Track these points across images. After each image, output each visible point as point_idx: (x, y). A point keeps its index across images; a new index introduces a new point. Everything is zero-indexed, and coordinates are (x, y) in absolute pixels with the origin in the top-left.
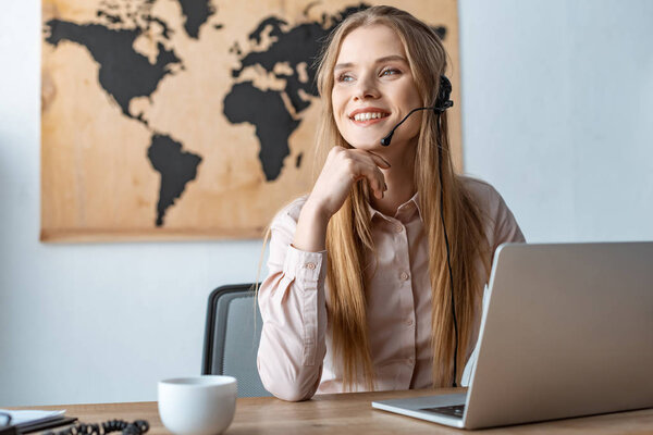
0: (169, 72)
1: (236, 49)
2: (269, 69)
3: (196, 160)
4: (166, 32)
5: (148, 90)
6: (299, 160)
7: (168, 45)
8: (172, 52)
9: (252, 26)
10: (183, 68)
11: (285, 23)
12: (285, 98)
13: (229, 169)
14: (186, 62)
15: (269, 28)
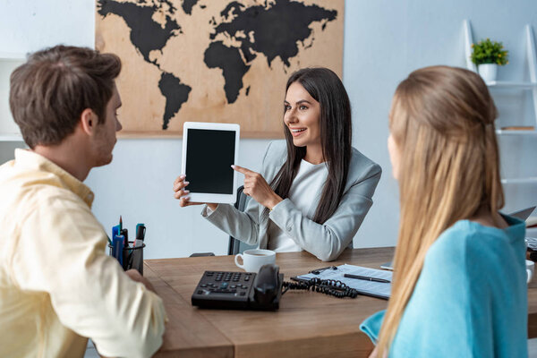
0: (173, 34)
1: (213, 21)
2: (232, 34)
3: (189, 89)
4: (172, 10)
5: (160, 45)
6: (248, 90)
7: (173, 18)
8: (175, 21)
9: (223, 7)
10: (181, 32)
11: (243, 6)
12: (240, 51)
13: (207, 96)
14: (183, 29)
15: (233, 9)
